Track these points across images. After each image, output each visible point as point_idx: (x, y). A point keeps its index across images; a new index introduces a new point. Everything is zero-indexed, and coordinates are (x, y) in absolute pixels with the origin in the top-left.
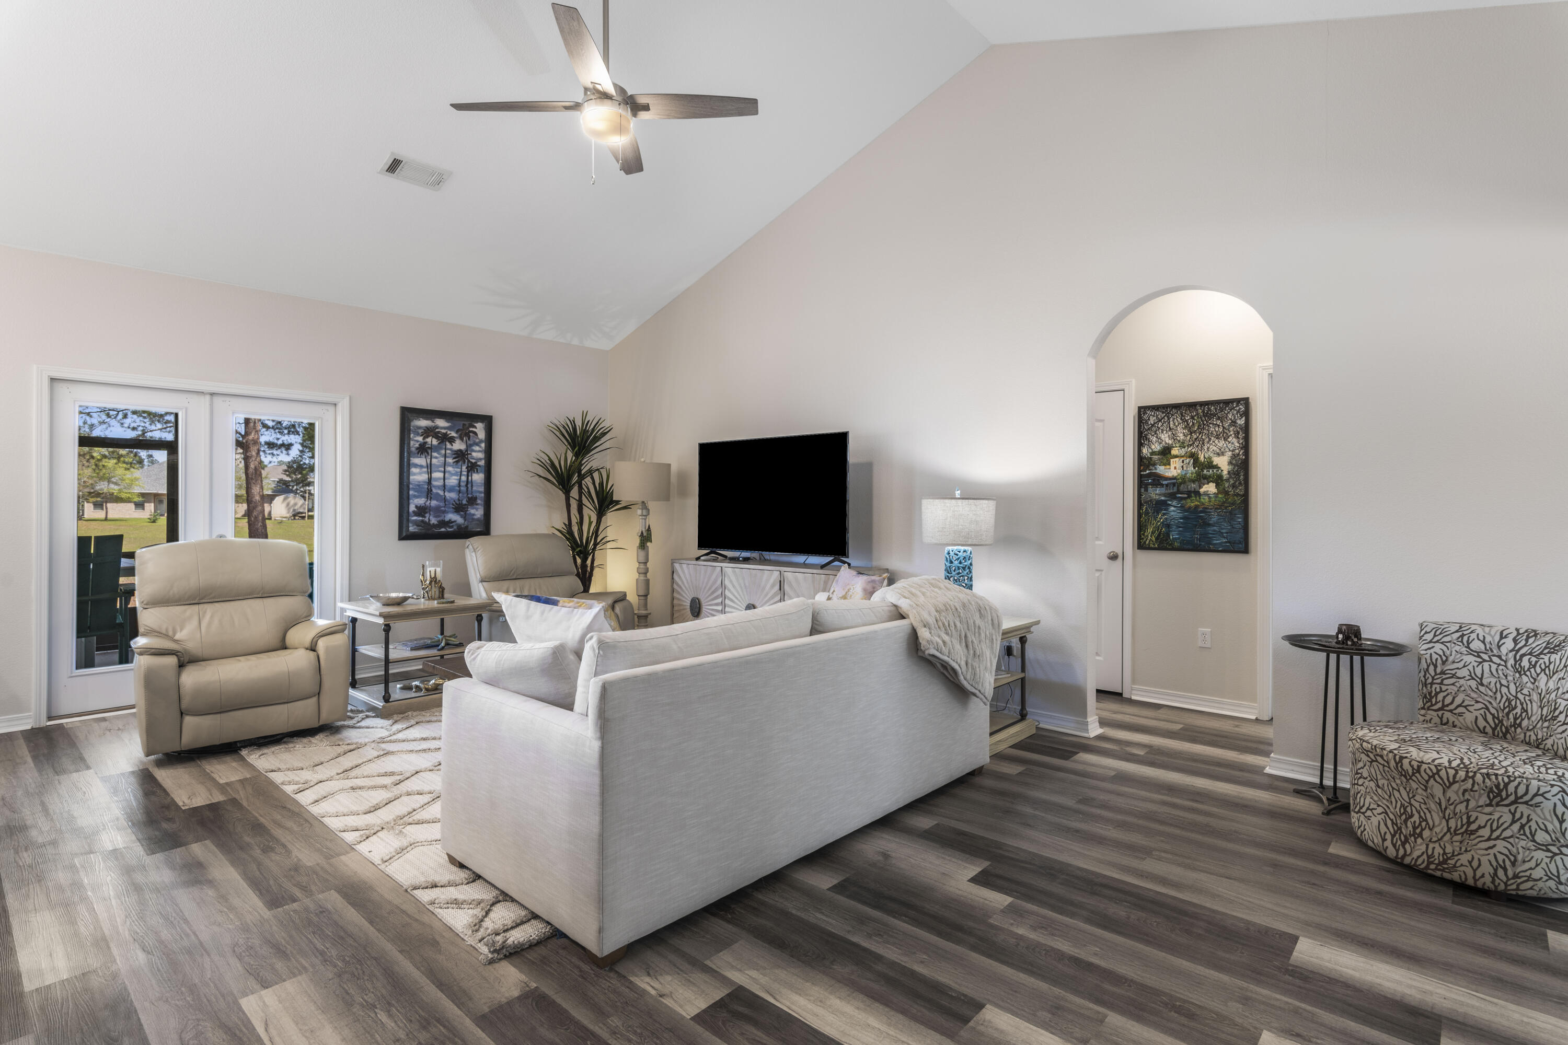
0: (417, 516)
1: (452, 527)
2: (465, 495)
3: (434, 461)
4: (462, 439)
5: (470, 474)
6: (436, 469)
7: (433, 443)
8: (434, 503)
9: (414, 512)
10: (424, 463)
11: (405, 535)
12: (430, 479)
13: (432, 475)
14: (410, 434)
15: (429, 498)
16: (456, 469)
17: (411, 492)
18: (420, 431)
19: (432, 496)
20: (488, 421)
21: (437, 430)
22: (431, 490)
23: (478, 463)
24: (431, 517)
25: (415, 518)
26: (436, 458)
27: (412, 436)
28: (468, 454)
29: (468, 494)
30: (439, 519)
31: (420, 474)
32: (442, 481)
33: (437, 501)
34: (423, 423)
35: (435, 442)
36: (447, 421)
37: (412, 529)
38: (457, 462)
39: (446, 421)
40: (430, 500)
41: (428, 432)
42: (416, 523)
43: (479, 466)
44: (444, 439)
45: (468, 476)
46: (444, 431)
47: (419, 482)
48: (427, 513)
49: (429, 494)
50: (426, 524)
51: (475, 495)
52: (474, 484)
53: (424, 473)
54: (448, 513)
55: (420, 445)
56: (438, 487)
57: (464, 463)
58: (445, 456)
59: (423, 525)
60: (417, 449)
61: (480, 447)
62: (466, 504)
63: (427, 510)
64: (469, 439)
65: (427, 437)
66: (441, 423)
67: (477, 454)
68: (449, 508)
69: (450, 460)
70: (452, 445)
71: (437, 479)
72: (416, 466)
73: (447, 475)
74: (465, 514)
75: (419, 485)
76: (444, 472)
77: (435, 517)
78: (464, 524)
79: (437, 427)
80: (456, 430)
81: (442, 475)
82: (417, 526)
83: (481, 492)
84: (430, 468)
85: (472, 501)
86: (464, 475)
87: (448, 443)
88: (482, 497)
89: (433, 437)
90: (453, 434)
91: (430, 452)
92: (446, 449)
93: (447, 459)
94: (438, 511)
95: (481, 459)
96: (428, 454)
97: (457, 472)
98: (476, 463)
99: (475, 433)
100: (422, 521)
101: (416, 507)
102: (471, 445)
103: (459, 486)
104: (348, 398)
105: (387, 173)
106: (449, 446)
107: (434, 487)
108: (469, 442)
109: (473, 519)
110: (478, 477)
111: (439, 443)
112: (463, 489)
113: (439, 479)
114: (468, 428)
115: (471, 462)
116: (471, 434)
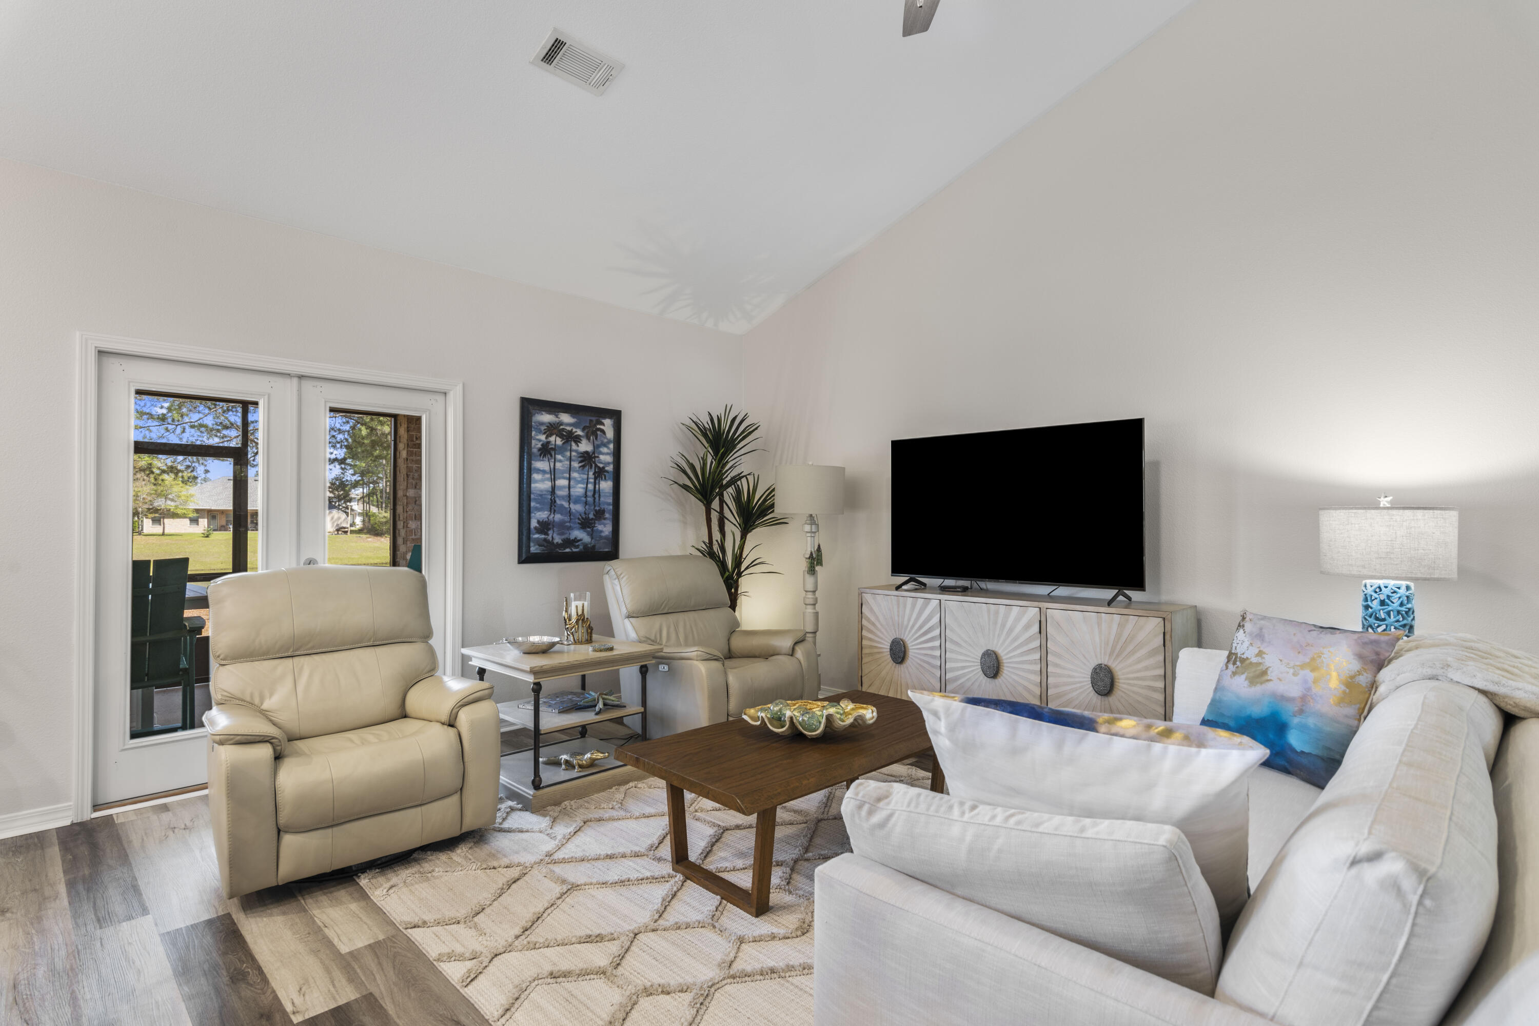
0: (539, 533)
1: (577, 547)
2: (593, 507)
3: (558, 465)
4: (588, 439)
5: (597, 482)
6: (561, 475)
7: (557, 443)
8: (558, 517)
9: (536, 528)
10: (547, 468)
11: (526, 558)
12: (553, 488)
13: (556, 482)
14: (531, 431)
15: (553, 511)
16: (582, 475)
17: (533, 504)
18: (543, 428)
19: (556, 509)
20: (616, 415)
21: (561, 427)
22: (555, 502)
23: (607, 468)
24: (555, 535)
25: (536, 536)
26: (560, 461)
27: (533, 433)
28: (595, 457)
29: (595, 507)
30: (563, 537)
31: (542, 481)
32: (567, 490)
33: (561, 514)
34: (546, 418)
35: (559, 442)
36: (573, 415)
37: (534, 549)
38: (583, 467)
39: (571, 416)
40: (554, 513)
41: (552, 429)
42: (539, 543)
43: (607, 472)
44: (570, 438)
45: (595, 484)
46: (569, 428)
47: (541, 491)
48: (550, 529)
49: (552, 506)
50: (550, 544)
51: (602, 507)
52: (601, 494)
53: (547, 479)
54: (573, 529)
55: (542, 445)
56: (562, 498)
57: (591, 468)
58: (570, 459)
59: (546, 544)
60: (539, 450)
61: (608, 448)
62: (592, 519)
63: (551, 526)
64: (596, 438)
65: (551, 435)
66: (566, 418)
67: (605, 458)
68: (575, 523)
69: (576, 465)
70: (578, 446)
71: (562, 488)
72: (538, 471)
73: (572, 483)
74: (592, 530)
75: (541, 495)
76: (569, 479)
77: (559, 534)
78: (591, 543)
79: (561, 423)
80: (582, 427)
81: (566, 482)
82: (540, 545)
83: (608, 504)
84: (553, 474)
85: (600, 514)
86: (591, 483)
87: (573, 444)
88: (610, 510)
89: (557, 435)
90: (579, 432)
91: (553, 454)
92: (571, 451)
93: (572, 463)
94: (563, 527)
95: (609, 463)
96: (551, 456)
97: (583, 479)
98: (603, 468)
99: (603, 432)
100: (545, 540)
101: (539, 522)
102: (599, 446)
103: (586, 496)
104: (461, 385)
105: (542, 63)
106: (574, 446)
107: (558, 497)
108: (596, 443)
109: (601, 537)
110: (606, 485)
111: (564, 443)
112: (590, 499)
113: (563, 487)
114: (595, 425)
115: (599, 467)
116: (599, 433)
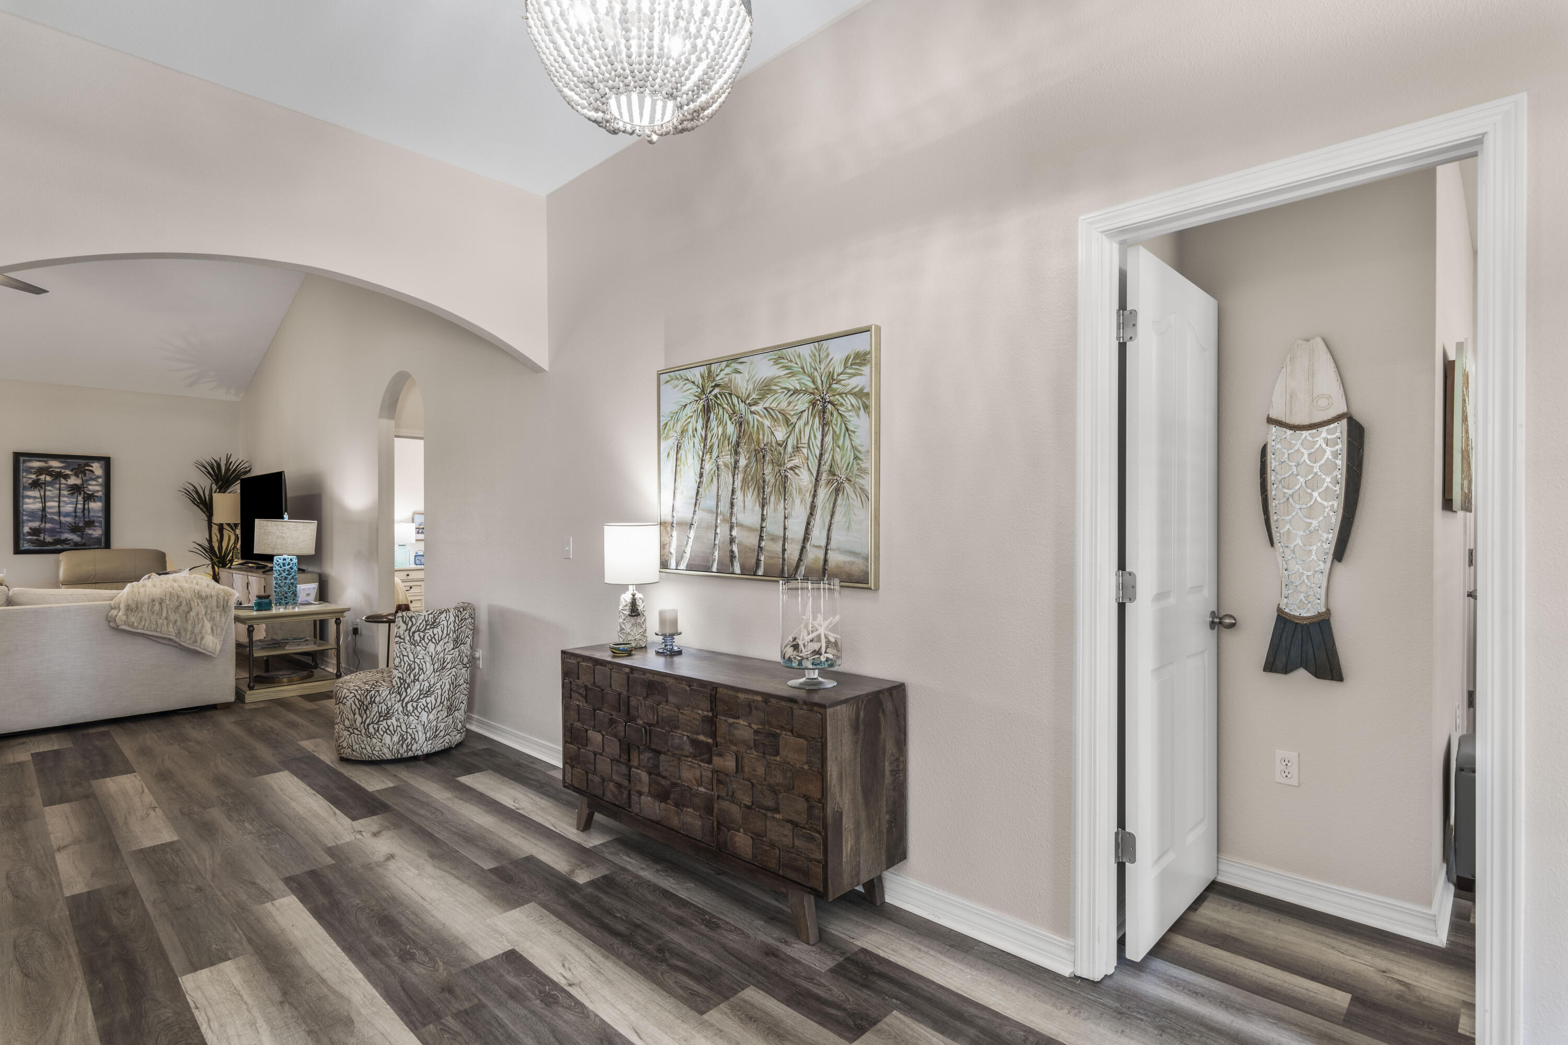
1: (69, 544)
2: (82, 519)
3: (48, 493)
4: (77, 476)
5: (86, 503)
6: (51, 500)
8: (48, 526)
9: (28, 532)
10: (37, 495)
11: (21, 551)
12: (44, 509)
13: (47, 504)
14: (23, 472)
16: (71, 499)
17: (25, 518)
18: (33, 470)
19: (47, 520)
20: (106, 462)
21: (51, 469)
22: (46, 516)
23: (95, 494)
24: (46, 537)
25: (30, 537)
26: (50, 491)
27: (25, 474)
28: (84, 488)
29: (85, 519)
30: (54, 538)
31: (34, 503)
32: (57, 508)
33: (52, 524)
34: (36, 464)
35: (48, 478)
37: (26, 546)
38: (72, 494)
39: (60, 462)
40: (45, 523)
41: (40, 471)
42: (31, 542)
43: (97, 496)
44: (58, 476)
45: (84, 505)
46: (58, 470)
47: (33, 510)
49: (44, 518)
50: (43, 543)
51: (92, 519)
52: (91, 511)
53: (39, 502)
54: (63, 533)
55: (33, 481)
56: (53, 513)
57: (80, 494)
58: (60, 489)
59: (37, 543)
60: (30, 484)
61: (97, 481)
62: (82, 527)
63: (42, 531)
64: (85, 475)
65: (40, 475)
66: (54, 464)
67: (95, 487)
68: (65, 529)
69: (65, 493)
70: (67, 481)
71: (51, 507)
72: (29, 497)
73: (61, 504)
74: (83, 534)
75: (33, 512)
76: (59, 502)
77: (50, 536)
78: (81, 542)
79: (51, 467)
80: (71, 469)
81: (56, 504)
82: (34, 543)
83: (99, 517)
84: (44, 499)
85: (90, 524)
86: (80, 504)
87: (62, 479)
88: (100, 521)
89: (46, 475)
90: (68, 472)
91: (43, 486)
92: (60, 484)
93: (61, 492)
94: (52, 531)
95: (98, 491)
96: (42, 487)
97: (72, 502)
98: (92, 494)
99: (92, 471)
100: (37, 540)
101: (31, 529)
102: (87, 481)
103: (75, 512)
106: (63, 481)
107: (48, 513)
108: (84, 478)
109: (92, 538)
110: (96, 506)
111: (53, 480)
112: (80, 514)
113: (54, 507)
114: (84, 467)
115: (88, 494)
116: (87, 472)
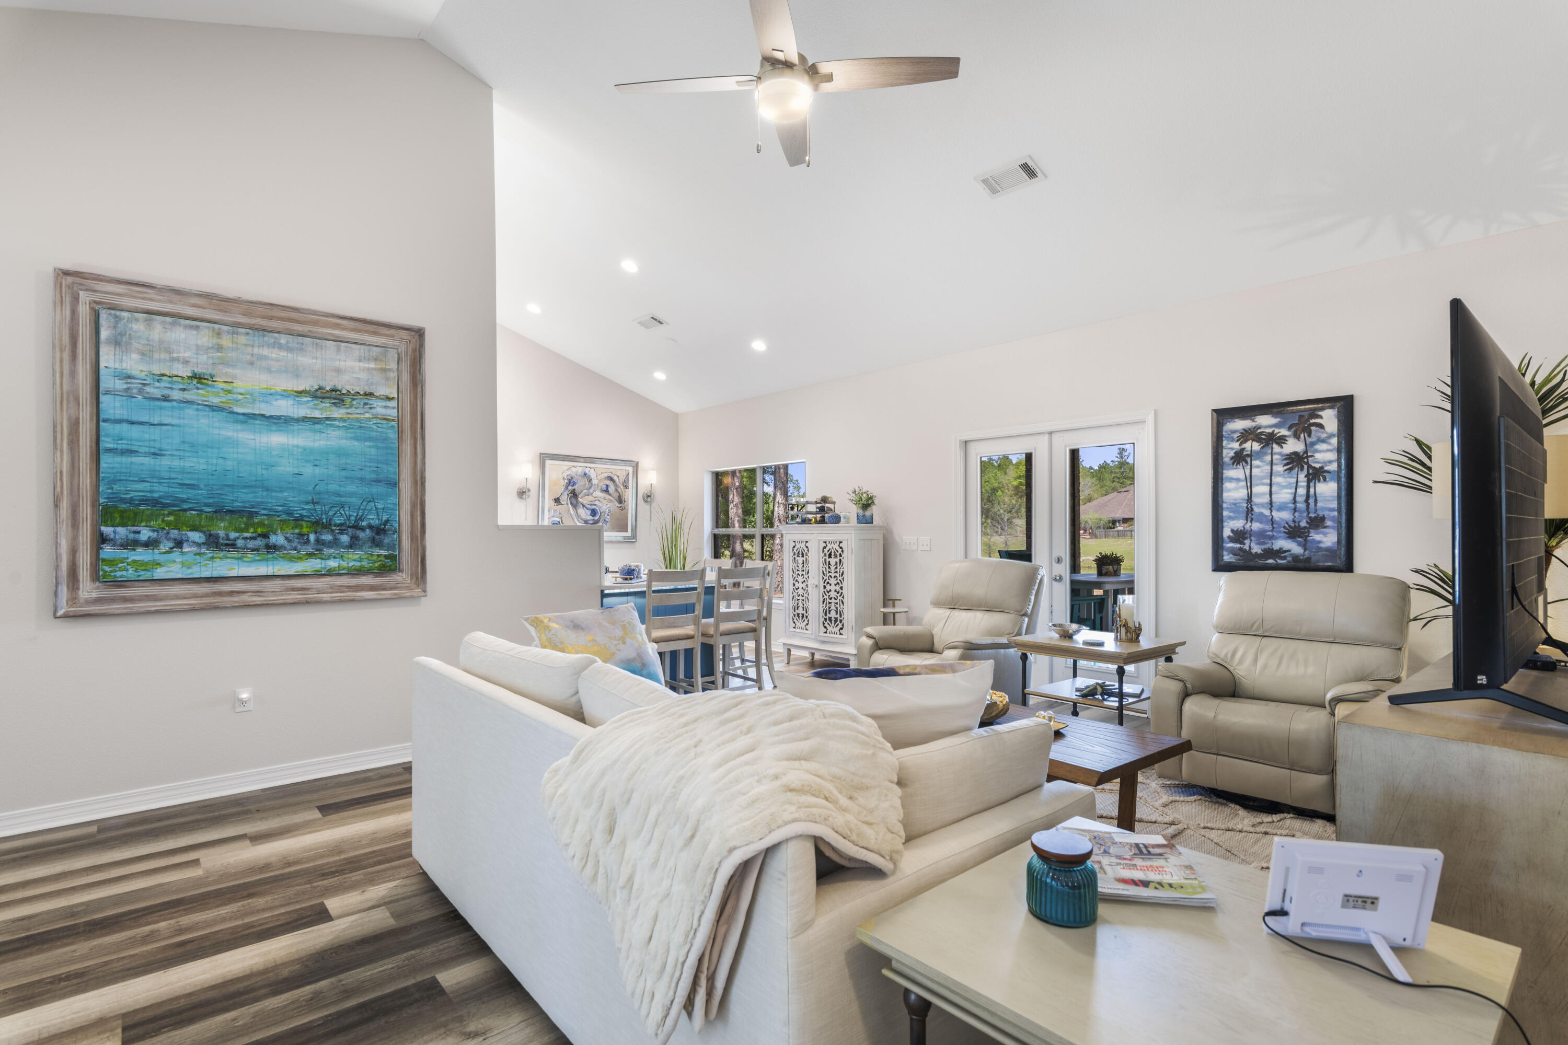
0: (1233, 542)
1: (1284, 558)
2: (1305, 514)
4: (1298, 437)
5: (1312, 484)
6: (1259, 482)
7: (1253, 448)
8: (1256, 526)
9: (1229, 537)
10: (1242, 476)
11: (1219, 566)
13: (1253, 489)
14: (1222, 441)
15: (1249, 519)
16: (1288, 480)
17: (1225, 513)
18: (1235, 436)
19: (1253, 517)
20: (1346, 405)
21: (1259, 431)
22: (1252, 510)
23: (1326, 468)
24: (1253, 545)
25: (1231, 545)
26: (1258, 467)
27: (1225, 443)
28: (1308, 457)
29: (1309, 513)
30: (1263, 547)
31: (1236, 489)
33: (1260, 523)
34: (1239, 425)
35: (1256, 446)
36: (1275, 415)
37: (1227, 558)
38: (1290, 469)
39: (1272, 416)
40: (1251, 522)
41: (1246, 435)
42: (1233, 552)
43: (1328, 472)
44: (1270, 440)
45: (1308, 487)
46: (1269, 430)
47: (1235, 500)
48: (1246, 538)
49: (1249, 513)
50: (1247, 554)
51: (1321, 513)
52: (1318, 499)
53: (1242, 487)
54: (1276, 538)
55: (1235, 453)
56: (1262, 505)
57: (1302, 469)
59: (1241, 554)
60: (1232, 458)
61: (1330, 444)
62: (1305, 528)
63: (1248, 535)
64: (1309, 435)
65: (1245, 441)
66: (1265, 421)
68: (1280, 532)
69: (1279, 468)
70: (1282, 447)
71: (1261, 495)
72: (1231, 479)
73: (1274, 489)
74: (1305, 540)
75: (1235, 504)
76: (1271, 485)
77: (1257, 544)
78: (1303, 555)
80: (1287, 426)
81: (1267, 489)
82: (1235, 555)
83: (1332, 510)
84: (1250, 481)
85: (1317, 522)
86: (1302, 487)
87: (1275, 446)
88: (1334, 516)
89: (1253, 440)
90: (1284, 432)
91: (1249, 460)
93: (1274, 467)
94: (1262, 536)
95: (1330, 462)
96: (1247, 462)
97: (1291, 484)
98: (1322, 468)
99: (1321, 426)
100: (1240, 549)
101: (1232, 531)
102: (1313, 444)
103: (1295, 501)
104: (1153, 412)
106: (1276, 448)
107: (1256, 505)
108: (1309, 440)
109: (1319, 549)
110: (1327, 490)
111: (1262, 448)
112: (1301, 505)
113: (1263, 494)
114: (1308, 420)
115: (1314, 468)
116: (1313, 428)
